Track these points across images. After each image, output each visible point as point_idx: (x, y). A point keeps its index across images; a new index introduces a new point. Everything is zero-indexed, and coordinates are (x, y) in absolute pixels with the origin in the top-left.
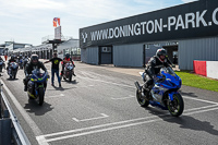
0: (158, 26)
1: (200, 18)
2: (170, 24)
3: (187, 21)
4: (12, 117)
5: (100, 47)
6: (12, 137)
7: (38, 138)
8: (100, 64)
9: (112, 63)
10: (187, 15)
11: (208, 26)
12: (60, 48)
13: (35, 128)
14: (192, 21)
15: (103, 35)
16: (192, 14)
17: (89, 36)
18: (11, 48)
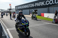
0: (33, 5)
1: (43, 3)
2: (36, 5)
3: (40, 4)
4: (2, 25)
6: (2, 29)
7: (7, 29)
10: (40, 3)
11: (45, 5)
12: (11, 11)
13: (6, 27)
14: (41, 4)
15: (20, 8)
17: (17, 8)
18: (1, 10)
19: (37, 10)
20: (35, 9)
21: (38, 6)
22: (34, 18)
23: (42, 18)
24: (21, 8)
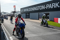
0: (43, 7)
1: (57, 5)
2: (47, 7)
3: (53, 6)
5: (26, 14)
8: (26, 18)
9: (29, 18)
10: (53, 4)
12: (15, 14)
16: (54, 4)
17: (23, 10)
18: (3, 13)
19: (48, 14)
20: (46, 13)
21: (50, 8)
22: (45, 24)
23: (55, 24)
24: (28, 10)
